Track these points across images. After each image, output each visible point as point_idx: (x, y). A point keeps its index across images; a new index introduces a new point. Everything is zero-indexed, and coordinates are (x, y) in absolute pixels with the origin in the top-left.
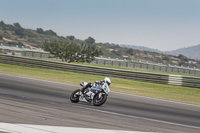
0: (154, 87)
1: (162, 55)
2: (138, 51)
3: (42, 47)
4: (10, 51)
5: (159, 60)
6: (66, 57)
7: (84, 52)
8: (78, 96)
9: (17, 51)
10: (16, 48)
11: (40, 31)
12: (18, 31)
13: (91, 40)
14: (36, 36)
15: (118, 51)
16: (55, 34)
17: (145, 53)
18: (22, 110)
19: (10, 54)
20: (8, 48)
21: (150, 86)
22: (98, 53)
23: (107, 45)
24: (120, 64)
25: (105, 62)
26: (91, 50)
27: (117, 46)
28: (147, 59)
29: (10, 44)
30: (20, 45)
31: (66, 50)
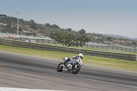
0: (126, 63)
1: (132, 41)
2: (115, 39)
3: (49, 36)
4: (27, 39)
5: (129, 45)
6: (66, 43)
7: (78, 40)
8: (62, 67)
9: (32, 39)
10: (32, 37)
11: (48, 25)
12: (33, 25)
13: (83, 31)
14: (45, 29)
15: (101, 39)
16: (58, 27)
17: (120, 39)
18: (37, 79)
19: (27, 41)
20: (26, 37)
21: (123, 62)
22: (87, 40)
23: (94, 35)
24: (103, 47)
25: (92, 46)
26: (83, 38)
27: (101, 35)
28: (121, 43)
29: (27, 34)
30: (34, 35)
31: (66, 38)
